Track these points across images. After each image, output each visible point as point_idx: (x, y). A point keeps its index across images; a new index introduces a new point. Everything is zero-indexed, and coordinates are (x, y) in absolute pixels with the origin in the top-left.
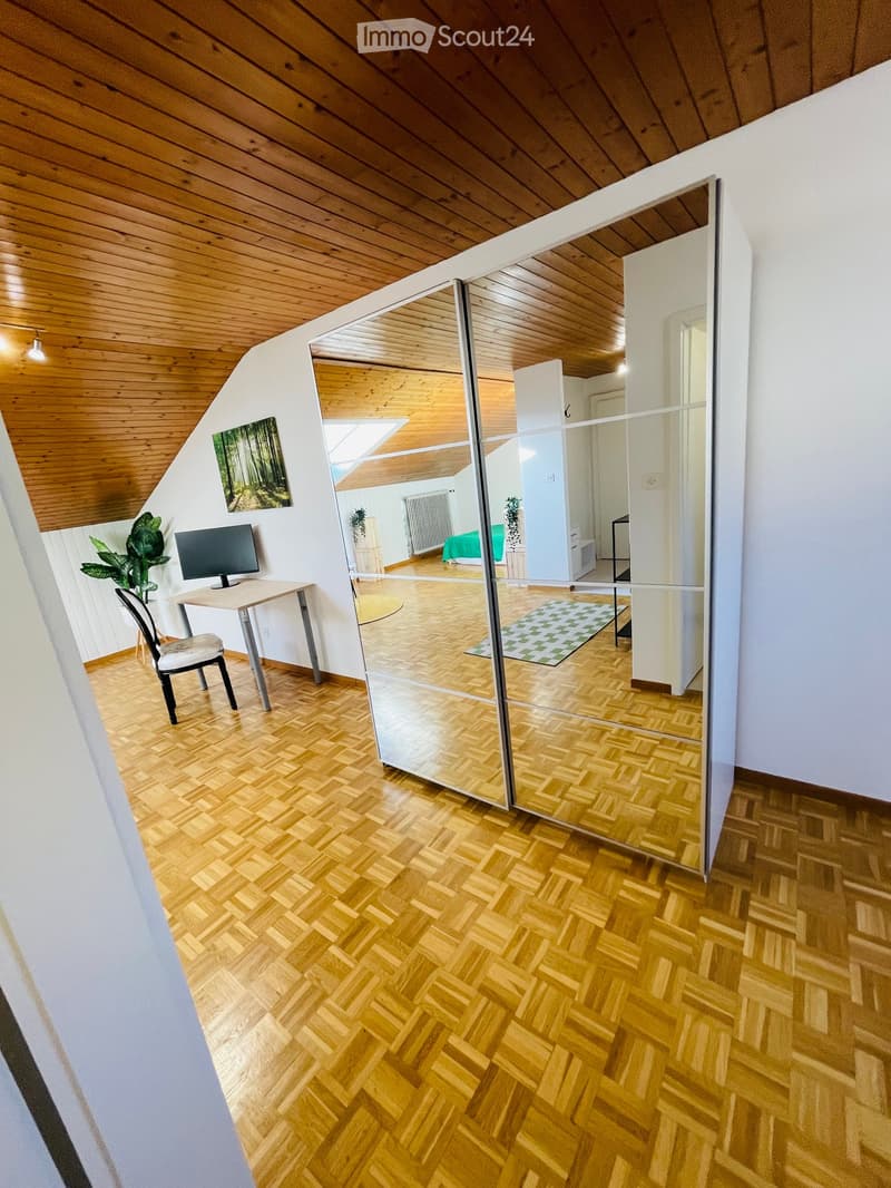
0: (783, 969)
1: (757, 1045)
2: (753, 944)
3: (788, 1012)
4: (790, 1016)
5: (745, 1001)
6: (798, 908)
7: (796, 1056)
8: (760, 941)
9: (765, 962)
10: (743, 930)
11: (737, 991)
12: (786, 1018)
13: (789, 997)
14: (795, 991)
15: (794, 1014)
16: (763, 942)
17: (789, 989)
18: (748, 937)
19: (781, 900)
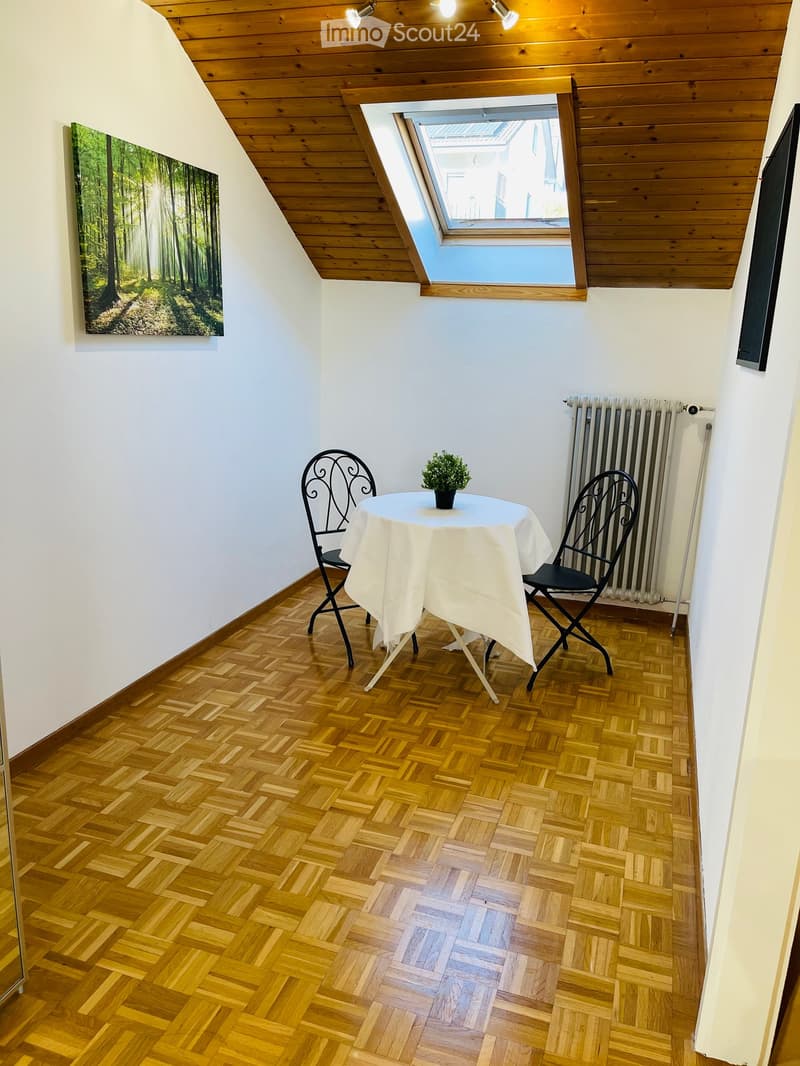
0: (164, 949)
1: (249, 992)
2: (127, 967)
3: (213, 958)
4: (217, 957)
5: (199, 991)
6: (85, 914)
7: (259, 961)
8: (124, 960)
9: (154, 962)
10: (109, 972)
11: (189, 997)
12: (218, 962)
13: (197, 954)
14: (191, 946)
15: (217, 954)
16: (125, 956)
17: (188, 951)
18: (118, 971)
19: (71, 926)
